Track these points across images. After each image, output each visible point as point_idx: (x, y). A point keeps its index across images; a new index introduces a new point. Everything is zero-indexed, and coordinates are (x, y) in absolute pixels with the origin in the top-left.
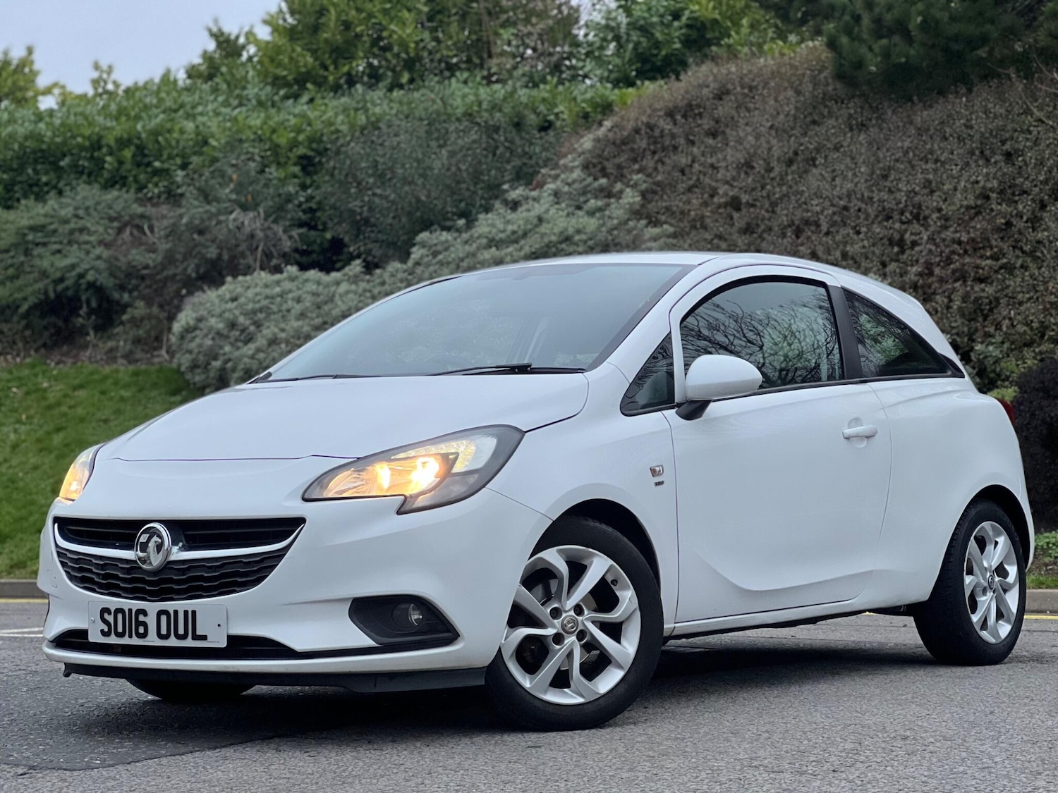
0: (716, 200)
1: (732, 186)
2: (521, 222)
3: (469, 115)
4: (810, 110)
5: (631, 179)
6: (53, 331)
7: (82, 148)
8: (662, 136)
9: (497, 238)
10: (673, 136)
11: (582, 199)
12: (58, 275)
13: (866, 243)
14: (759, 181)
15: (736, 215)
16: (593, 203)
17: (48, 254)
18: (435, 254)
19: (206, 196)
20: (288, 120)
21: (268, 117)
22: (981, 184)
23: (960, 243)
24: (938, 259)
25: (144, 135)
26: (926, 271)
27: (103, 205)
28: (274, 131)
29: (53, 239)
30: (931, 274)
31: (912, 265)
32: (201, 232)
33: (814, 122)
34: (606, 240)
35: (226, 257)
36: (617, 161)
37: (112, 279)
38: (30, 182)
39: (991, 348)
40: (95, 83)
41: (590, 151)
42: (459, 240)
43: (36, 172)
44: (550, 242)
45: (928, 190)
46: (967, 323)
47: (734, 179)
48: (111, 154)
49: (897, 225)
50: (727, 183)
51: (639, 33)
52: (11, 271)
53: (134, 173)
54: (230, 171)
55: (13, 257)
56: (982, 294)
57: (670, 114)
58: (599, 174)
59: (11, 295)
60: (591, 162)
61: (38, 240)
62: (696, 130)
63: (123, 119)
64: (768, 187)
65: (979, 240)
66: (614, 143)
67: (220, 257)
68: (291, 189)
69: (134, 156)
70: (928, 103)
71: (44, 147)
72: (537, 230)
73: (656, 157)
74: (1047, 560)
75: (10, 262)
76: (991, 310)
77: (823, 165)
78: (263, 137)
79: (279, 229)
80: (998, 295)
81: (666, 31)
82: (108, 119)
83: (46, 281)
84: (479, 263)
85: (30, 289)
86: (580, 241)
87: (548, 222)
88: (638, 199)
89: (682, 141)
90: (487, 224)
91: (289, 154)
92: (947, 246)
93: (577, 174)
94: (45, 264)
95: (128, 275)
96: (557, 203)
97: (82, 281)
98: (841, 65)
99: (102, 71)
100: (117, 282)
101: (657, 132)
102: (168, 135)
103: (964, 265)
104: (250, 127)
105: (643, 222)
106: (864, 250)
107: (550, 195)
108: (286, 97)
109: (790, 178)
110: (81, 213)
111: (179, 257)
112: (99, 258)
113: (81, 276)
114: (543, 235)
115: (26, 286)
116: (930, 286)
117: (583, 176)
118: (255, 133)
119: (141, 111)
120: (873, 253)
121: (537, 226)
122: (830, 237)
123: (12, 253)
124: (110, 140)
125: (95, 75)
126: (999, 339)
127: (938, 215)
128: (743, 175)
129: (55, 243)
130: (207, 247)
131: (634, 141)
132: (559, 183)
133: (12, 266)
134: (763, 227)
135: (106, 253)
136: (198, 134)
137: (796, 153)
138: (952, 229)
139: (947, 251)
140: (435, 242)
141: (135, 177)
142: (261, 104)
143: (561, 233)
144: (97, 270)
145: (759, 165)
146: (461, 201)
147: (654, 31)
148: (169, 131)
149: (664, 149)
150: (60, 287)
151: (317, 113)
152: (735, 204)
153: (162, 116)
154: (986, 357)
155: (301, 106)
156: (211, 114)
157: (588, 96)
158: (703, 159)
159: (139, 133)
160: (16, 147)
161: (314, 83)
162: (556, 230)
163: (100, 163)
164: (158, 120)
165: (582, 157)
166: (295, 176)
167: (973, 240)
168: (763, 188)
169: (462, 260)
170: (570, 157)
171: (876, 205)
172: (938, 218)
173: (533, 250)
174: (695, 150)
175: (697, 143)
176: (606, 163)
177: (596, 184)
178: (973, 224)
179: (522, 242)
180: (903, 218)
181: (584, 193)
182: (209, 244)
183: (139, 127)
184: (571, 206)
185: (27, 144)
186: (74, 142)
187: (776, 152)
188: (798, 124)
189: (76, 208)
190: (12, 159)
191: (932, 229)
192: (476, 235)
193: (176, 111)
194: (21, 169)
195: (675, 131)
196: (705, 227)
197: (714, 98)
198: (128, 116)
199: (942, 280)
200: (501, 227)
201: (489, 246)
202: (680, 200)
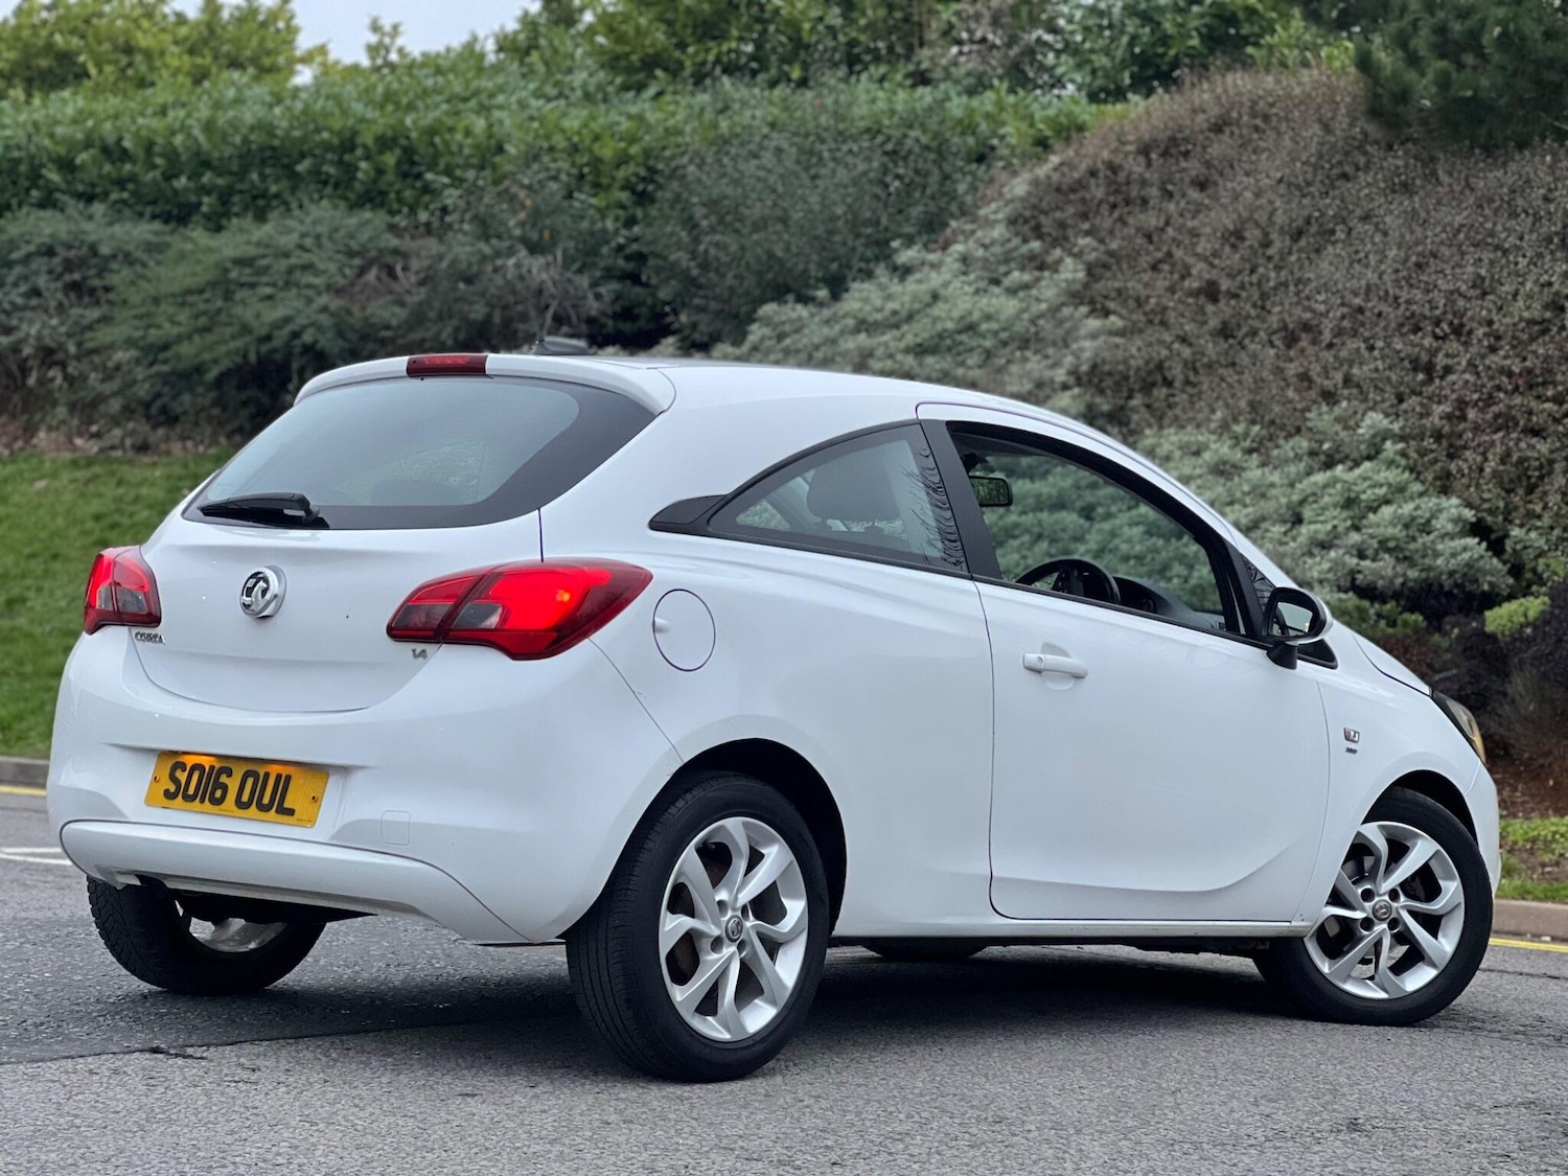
0: (1186, 284)
1: (1212, 265)
2: (907, 299)
3: (873, 132)
4: (1338, 157)
5: (1075, 245)
6: (253, 409)
7: (327, 147)
8: (1128, 183)
9: (870, 319)
10: (1144, 183)
11: (1002, 269)
12: (264, 331)
13: (1380, 364)
14: (1249, 260)
15: (1210, 308)
16: (1017, 276)
17: (255, 299)
18: (781, 337)
19: (486, 228)
20: (618, 124)
21: (592, 118)
22: (1556, 287)
23: (1510, 374)
24: (1476, 396)
25: (414, 135)
26: (1457, 413)
27: (342, 232)
28: (597, 138)
29: (264, 279)
30: (1464, 418)
31: (1439, 403)
32: (469, 281)
33: (1345, 176)
34: (1027, 331)
35: (497, 318)
36: (1058, 215)
37: (340, 342)
38: (255, 192)
39: (1533, 535)
40: (373, 50)
41: (1022, 199)
42: (817, 319)
43: (263, 177)
44: (945, 330)
45: (1478, 292)
46: (1503, 494)
47: (1215, 254)
48: (367, 158)
49: (1427, 342)
50: (1205, 259)
51: (1137, 21)
52: (203, 321)
53: (397, 186)
54: (522, 194)
55: (207, 301)
56: (1529, 454)
57: (1145, 150)
58: (1029, 234)
59: (197, 355)
60: (1021, 215)
61: (244, 279)
62: (1178, 176)
63: (390, 108)
64: (1261, 270)
65: (1538, 372)
66: (1058, 190)
67: (488, 319)
68: (610, 224)
69: (399, 163)
70: (1501, 160)
71: (276, 143)
72: (929, 311)
73: (1116, 214)
74: (1547, 858)
75: (202, 307)
76: (1541, 478)
77: (1343, 242)
78: (581, 147)
79: (584, 281)
80: (1554, 456)
81: (1179, 20)
82: (370, 108)
83: (247, 339)
84: (840, 354)
85: (223, 349)
86: (988, 331)
87: (946, 301)
88: (1081, 275)
89: (1154, 192)
90: (862, 297)
91: (615, 173)
92: (1492, 378)
93: (998, 232)
94: (248, 314)
95: (364, 337)
96: (965, 273)
97: (297, 342)
98: (1376, 96)
99: (383, 34)
100: (347, 345)
101: (1122, 177)
102: (447, 136)
103: (1510, 408)
104: (563, 131)
105: (1084, 309)
106: (1375, 375)
107: (957, 260)
108: (626, 88)
109: (1293, 258)
110: (308, 242)
111: (432, 315)
112: (324, 309)
113: (296, 335)
114: (936, 320)
115: (218, 343)
116: (1460, 436)
117: (1007, 235)
118: (569, 139)
119: (417, 97)
120: (1389, 379)
121: (928, 305)
122: (1333, 352)
123: (207, 295)
124: (367, 138)
125: (373, 39)
126: (1546, 521)
127: (1487, 330)
128: (1227, 249)
129: (267, 284)
130: (471, 303)
131: (1086, 188)
132: (971, 243)
133: (204, 313)
134: (1244, 330)
135: (336, 303)
136: (490, 136)
137: (1308, 222)
138: (1502, 353)
139: (1489, 385)
140: (784, 318)
141: (398, 193)
142: (588, 97)
143: (962, 318)
144: (319, 328)
145: (1253, 235)
146: (833, 260)
147: (1162, 19)
148: (451, 130)
149: (1128, 202)
150: (264, 348)
151: (660, 115)
152: (1211, 292)
153: (445, 107)
154: (1525, 548)
155: (642, 105)
156: (514, 107)
157: (1051, 112)
158: (1181, 220)
159: (409, 130)
160: (238, 140)
161: (666, 69)
162: (956, 314)
163: (350, 170)
164: (437, 113)
165: (1011, 207)
166: (622, 207)
167: (1530, 371)
168: (1252, 271)
169: (817, 347)
170: (993, 206)
171: (1402, 308)
172: (1485, 334)
173: (919, 340)
174: (1172, 207)
175: (1177, 196)
176: (1043, 219)
177: (1024, 249)
178: (1534, 347)
179: (905, 328)
180: (1438, 330)
181: (1007, 261)
182: (475, 298)
183: (408, 121)
184: (982, 278)
185: (253, 137)
186: (317, 138)
187: (1280, 218)
188: (1319, 178)
189: (303, 235)
190: (230, 158)
191: (1474, 350)
192: (841, 313)
193: (465, 100)
194: (242, 174)
195: (1147, 175)
196: (1163, 324)
197: (1210, 130)
198: (397, 105)
199: (1477, 429)
200: (878, 303)
201: (857, 330)
202: (1139, 281)
